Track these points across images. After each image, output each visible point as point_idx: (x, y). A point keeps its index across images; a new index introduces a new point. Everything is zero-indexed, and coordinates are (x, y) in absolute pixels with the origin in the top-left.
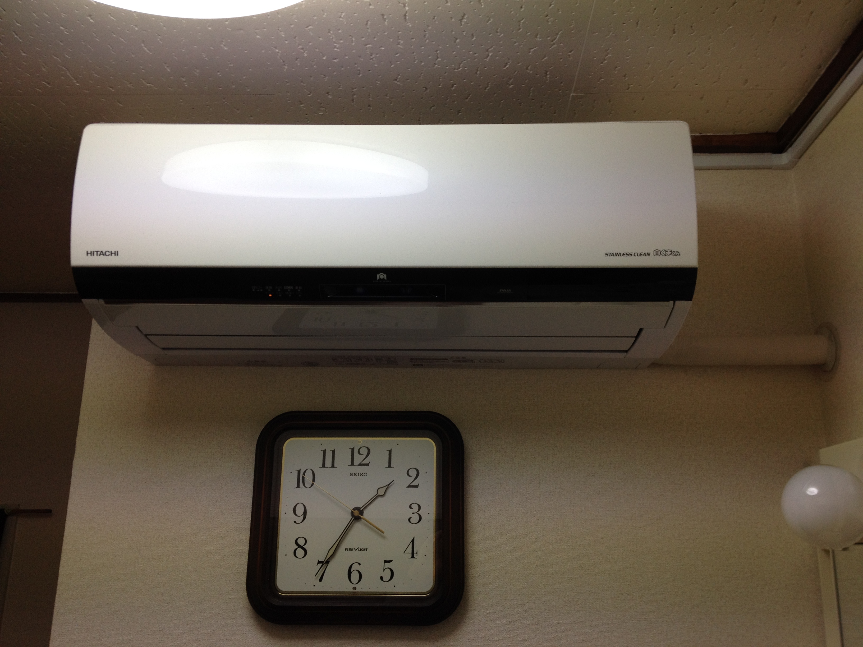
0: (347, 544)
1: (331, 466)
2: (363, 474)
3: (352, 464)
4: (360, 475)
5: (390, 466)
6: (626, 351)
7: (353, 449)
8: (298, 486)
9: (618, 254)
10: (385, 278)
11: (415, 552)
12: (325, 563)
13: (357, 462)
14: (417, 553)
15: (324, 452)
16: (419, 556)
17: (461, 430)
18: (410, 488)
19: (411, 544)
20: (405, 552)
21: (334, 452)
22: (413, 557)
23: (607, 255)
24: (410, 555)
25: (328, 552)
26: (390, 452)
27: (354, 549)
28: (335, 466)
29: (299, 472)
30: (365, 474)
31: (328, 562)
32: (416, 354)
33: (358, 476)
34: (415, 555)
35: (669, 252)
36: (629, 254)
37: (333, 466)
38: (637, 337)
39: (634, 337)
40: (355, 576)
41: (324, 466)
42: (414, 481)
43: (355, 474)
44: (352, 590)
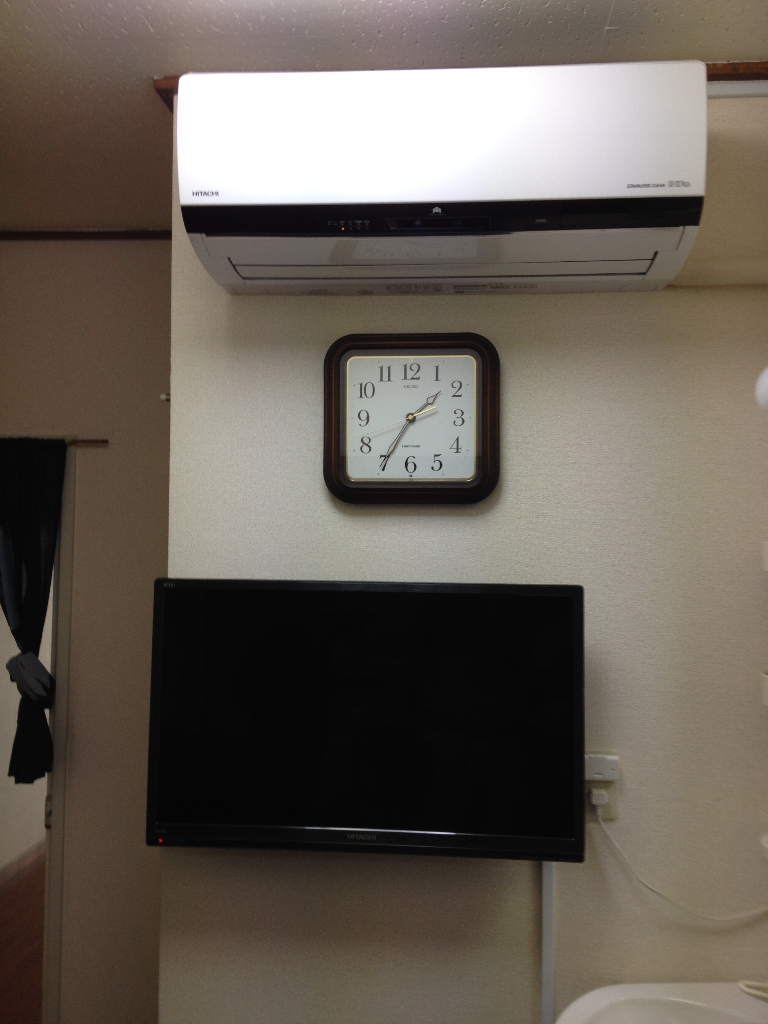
0: (404, 442)
1: (387, 380)
2: (415, 387)
3: (405, 378)
4: (412, 387)
5: (437, 380)
6: (644, 274)
7: (405, 366)
8: (361, 397)
9: (638, 186)
10: (440, 212)
11: (459, 447)
12: (386, 457)
13: (409, 377)
14: (461, 449)
15: (382, 368)
16: (463, 451)
17: (497, 349)
18: (453, 397)
19: (456, 441)
20: (452, 448)
21: (389, 368)
22: (457, 452)
23: (629, 186)
24: (456, 450)
25: (389, 448)
26: (437, 367)
27: (409, 446)
28: (391, 379)
29: (361, 385)
30: (417, 387)
31: (389, 456)
32: (460, 281)
33: (411, 388)
34: (459, 450)
35: (681, 183)
36: (647, 186)
37: (389, 380)
38: (653, 260)
39: (650, 260)
40: (411, 467)
41: (381, 380)
42: (459, 391)
43: (408, 387)
44: (409, 478)
